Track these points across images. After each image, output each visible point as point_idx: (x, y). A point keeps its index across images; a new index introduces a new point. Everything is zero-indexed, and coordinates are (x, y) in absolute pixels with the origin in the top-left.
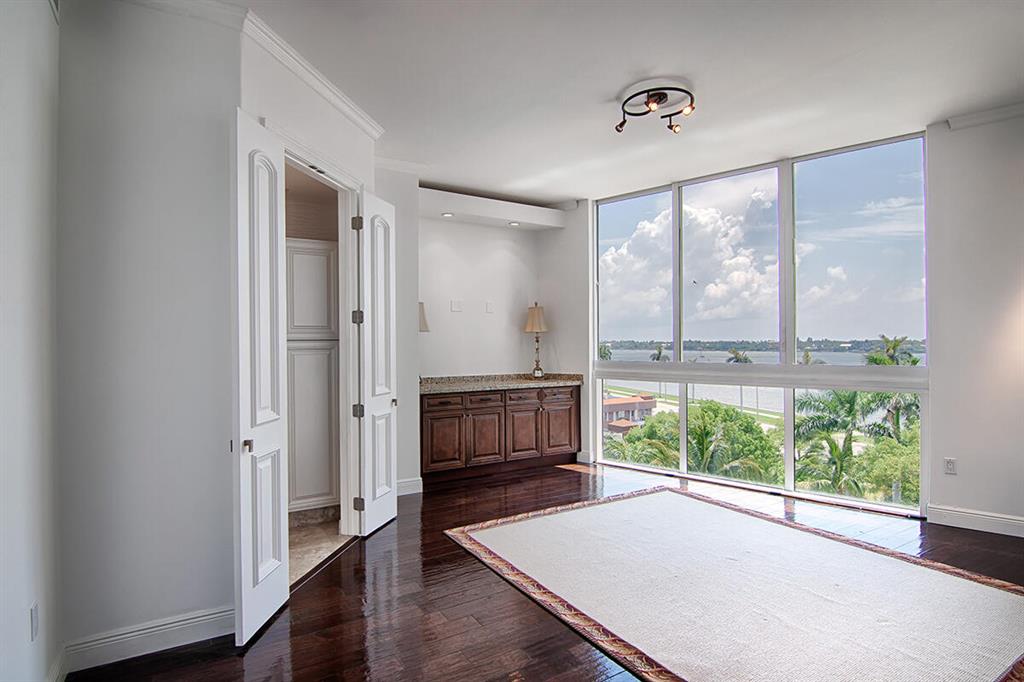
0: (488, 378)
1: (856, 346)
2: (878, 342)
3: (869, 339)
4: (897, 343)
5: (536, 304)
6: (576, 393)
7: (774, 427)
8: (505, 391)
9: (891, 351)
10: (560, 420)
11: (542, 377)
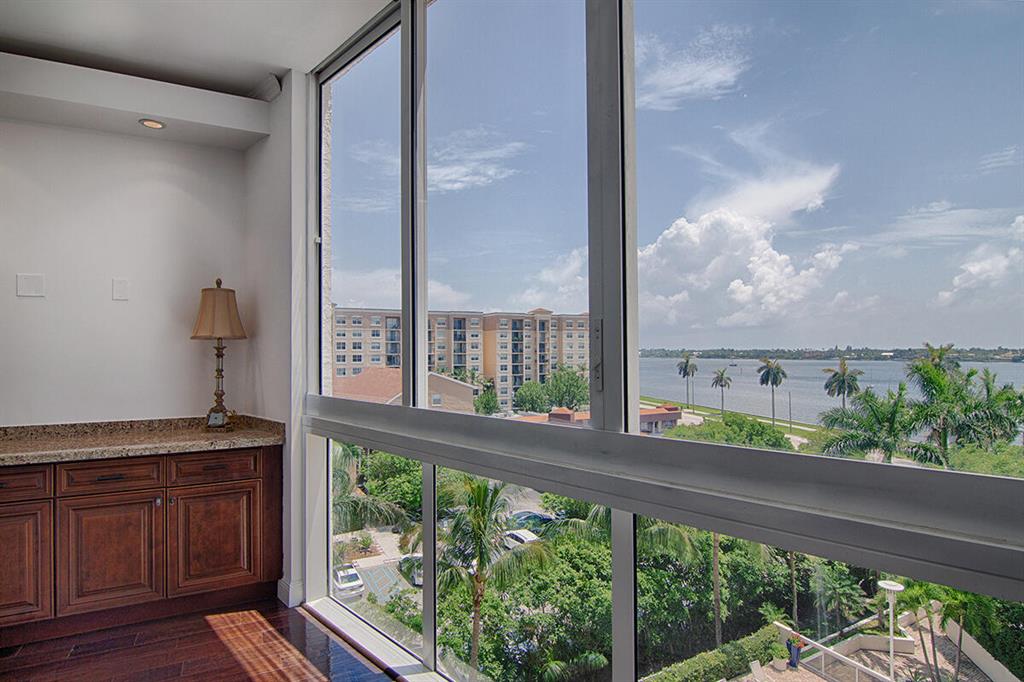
0: (112, 429)
1: (899, 355)
2: (922, 350)
3: (913, 348)
4: (943, 351)
5: (219, 283)
6: (275, 457)
7: (805, 441)
8: (55, 464)
9: (937, 360)
10: (219, 519)
11: (222, 426)
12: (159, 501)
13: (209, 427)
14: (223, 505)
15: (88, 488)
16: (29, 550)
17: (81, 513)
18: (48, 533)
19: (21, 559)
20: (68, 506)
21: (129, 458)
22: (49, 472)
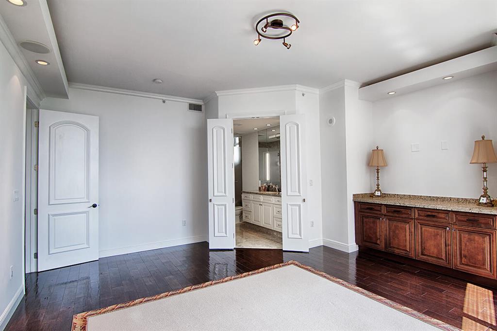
5: (483, 137)
10: (475, 243)
11: (486, 204)
12: (448, 228)
13: (480, 203)
14: (477, 238)
15: (422, 218)
16: (408, 234)
17: (422, 226)
18: (413, 230)
19: (405, 236)
20: (418, 223)
21: (437, 209)
22: (413, 210)
